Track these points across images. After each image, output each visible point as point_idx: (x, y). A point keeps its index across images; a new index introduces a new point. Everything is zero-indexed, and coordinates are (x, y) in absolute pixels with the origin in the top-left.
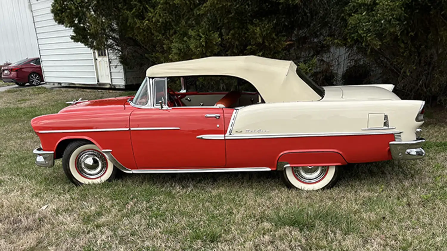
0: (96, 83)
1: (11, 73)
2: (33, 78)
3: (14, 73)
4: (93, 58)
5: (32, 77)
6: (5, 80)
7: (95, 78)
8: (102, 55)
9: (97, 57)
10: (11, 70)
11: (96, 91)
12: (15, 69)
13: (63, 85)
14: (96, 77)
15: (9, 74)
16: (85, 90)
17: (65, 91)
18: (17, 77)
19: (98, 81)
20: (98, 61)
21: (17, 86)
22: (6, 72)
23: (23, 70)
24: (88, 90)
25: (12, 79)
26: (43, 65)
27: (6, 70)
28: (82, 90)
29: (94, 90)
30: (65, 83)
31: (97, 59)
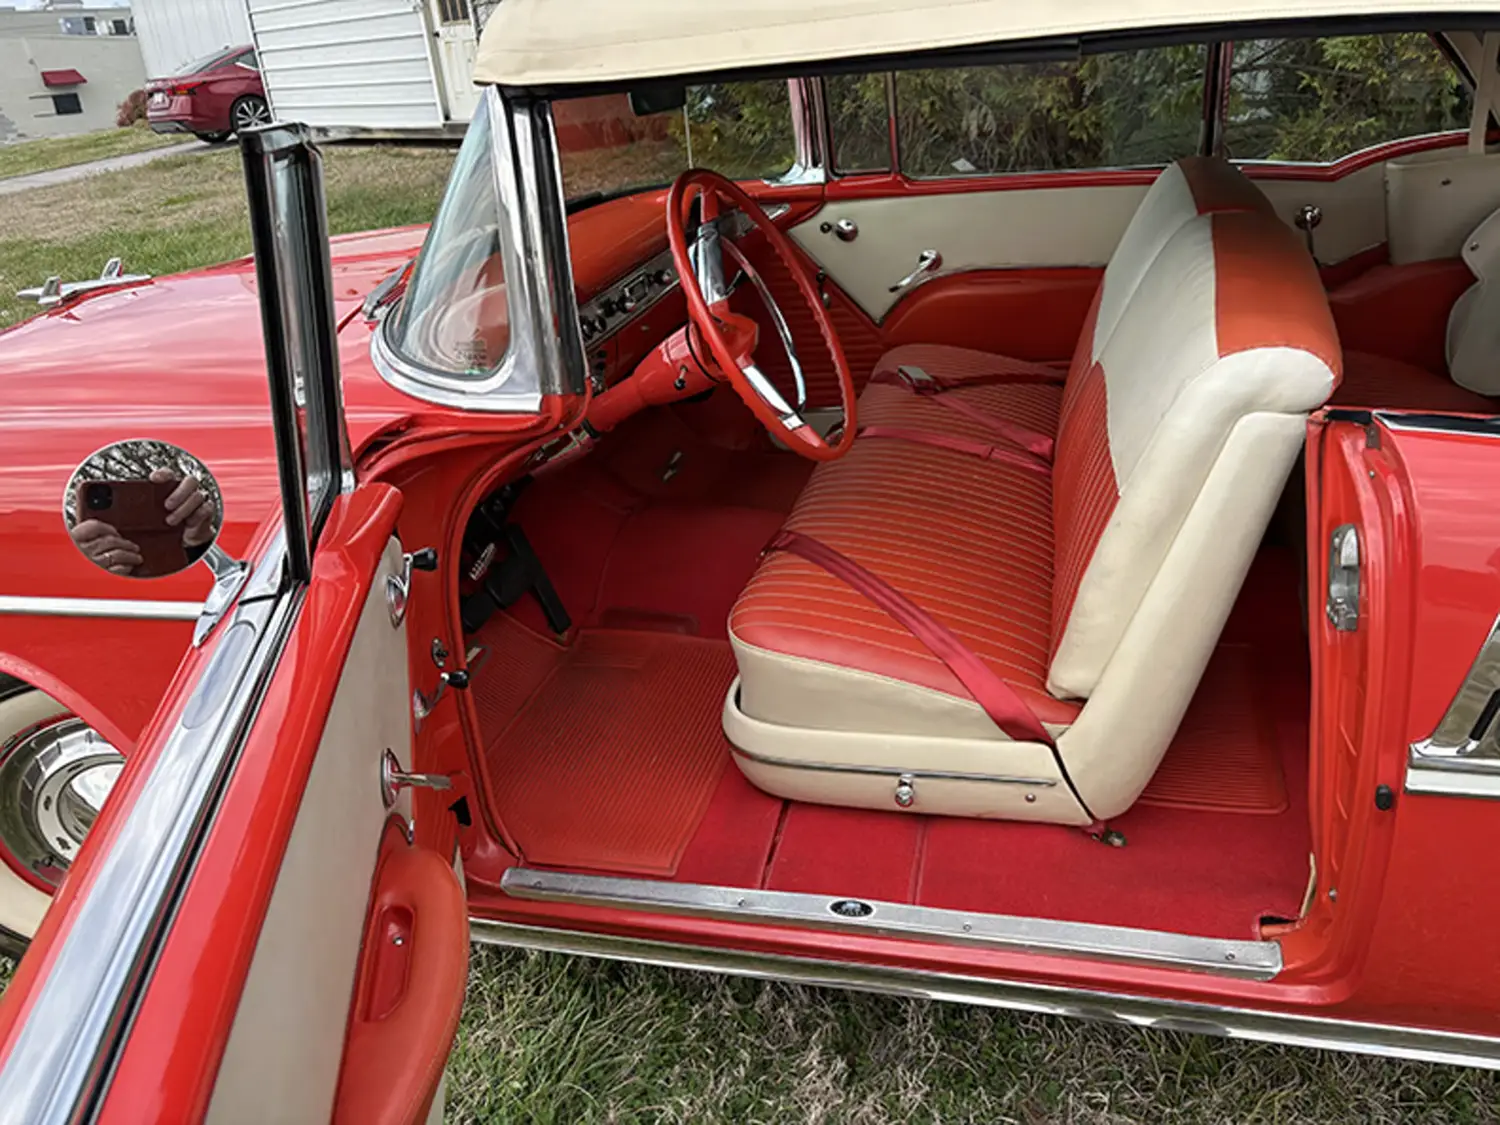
0: (439, 122)
1: (171, 101)
2: (246, 114)
3: (182, 101)
4: (424, 32)
5: (243, 111)
6: (160, 127)
7: (434, 104)
8: (456, 18)
9: (438, 28)
10: (173, 91)
11: (443, 151)
12: (185, 86)
13: (333, 135)
14: (437, 100)
15: (167, 105)
16: (406, 150)
17: (340, 157)
18: (194, 113)
19: (447, 118)
20: (441, 43)
21: (203, 143)
22: (158, 97)
23: (214, 89)
24: (416, 151)
25: (179, 122)
26: (267, 67)
27: (158, 90)
28: (396, 150)
29: (437, 151)
30: (339, 128)
31: (437, 35)
